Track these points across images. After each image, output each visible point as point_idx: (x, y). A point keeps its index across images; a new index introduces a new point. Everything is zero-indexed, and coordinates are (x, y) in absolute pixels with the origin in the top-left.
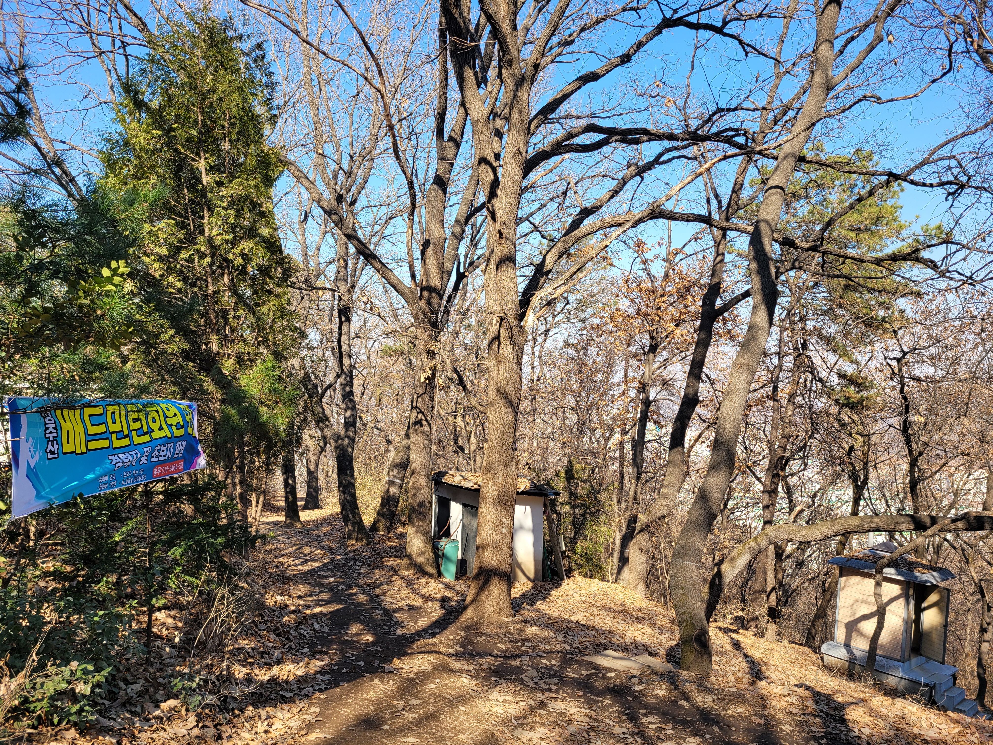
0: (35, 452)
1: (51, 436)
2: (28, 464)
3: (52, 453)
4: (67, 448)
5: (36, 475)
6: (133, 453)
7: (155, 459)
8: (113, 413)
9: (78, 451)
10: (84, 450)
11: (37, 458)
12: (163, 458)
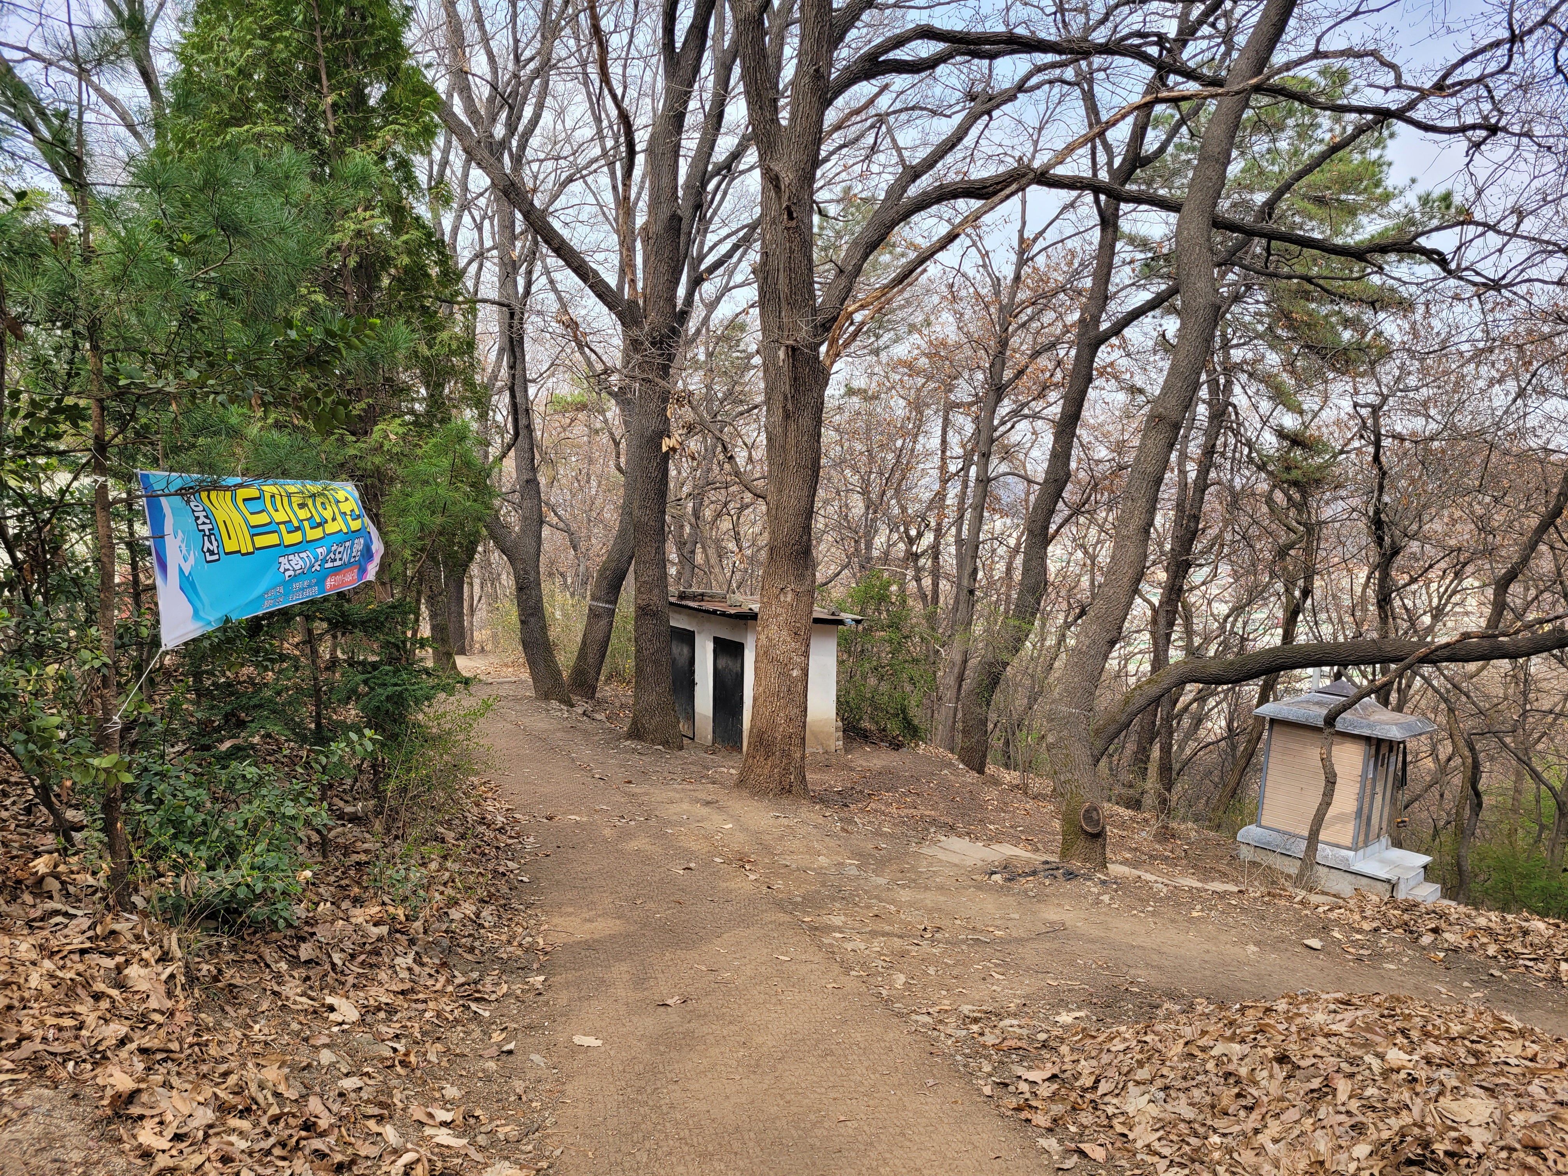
0: (188, 551)
1: (206, 528)
2: (181, 570)
3: (212, 553)
4: (230, 546)
5: (192, 585)
6: (303, 555)
7: (329, 565)
8: (273, 496)
9: (244, 551)
10: (251, 550)
11: (191, 560)
12: (338, 563)
